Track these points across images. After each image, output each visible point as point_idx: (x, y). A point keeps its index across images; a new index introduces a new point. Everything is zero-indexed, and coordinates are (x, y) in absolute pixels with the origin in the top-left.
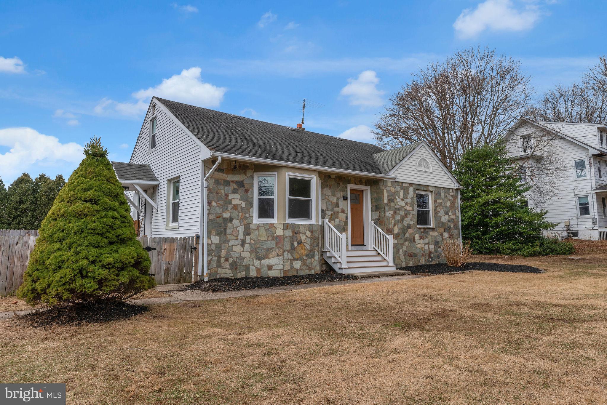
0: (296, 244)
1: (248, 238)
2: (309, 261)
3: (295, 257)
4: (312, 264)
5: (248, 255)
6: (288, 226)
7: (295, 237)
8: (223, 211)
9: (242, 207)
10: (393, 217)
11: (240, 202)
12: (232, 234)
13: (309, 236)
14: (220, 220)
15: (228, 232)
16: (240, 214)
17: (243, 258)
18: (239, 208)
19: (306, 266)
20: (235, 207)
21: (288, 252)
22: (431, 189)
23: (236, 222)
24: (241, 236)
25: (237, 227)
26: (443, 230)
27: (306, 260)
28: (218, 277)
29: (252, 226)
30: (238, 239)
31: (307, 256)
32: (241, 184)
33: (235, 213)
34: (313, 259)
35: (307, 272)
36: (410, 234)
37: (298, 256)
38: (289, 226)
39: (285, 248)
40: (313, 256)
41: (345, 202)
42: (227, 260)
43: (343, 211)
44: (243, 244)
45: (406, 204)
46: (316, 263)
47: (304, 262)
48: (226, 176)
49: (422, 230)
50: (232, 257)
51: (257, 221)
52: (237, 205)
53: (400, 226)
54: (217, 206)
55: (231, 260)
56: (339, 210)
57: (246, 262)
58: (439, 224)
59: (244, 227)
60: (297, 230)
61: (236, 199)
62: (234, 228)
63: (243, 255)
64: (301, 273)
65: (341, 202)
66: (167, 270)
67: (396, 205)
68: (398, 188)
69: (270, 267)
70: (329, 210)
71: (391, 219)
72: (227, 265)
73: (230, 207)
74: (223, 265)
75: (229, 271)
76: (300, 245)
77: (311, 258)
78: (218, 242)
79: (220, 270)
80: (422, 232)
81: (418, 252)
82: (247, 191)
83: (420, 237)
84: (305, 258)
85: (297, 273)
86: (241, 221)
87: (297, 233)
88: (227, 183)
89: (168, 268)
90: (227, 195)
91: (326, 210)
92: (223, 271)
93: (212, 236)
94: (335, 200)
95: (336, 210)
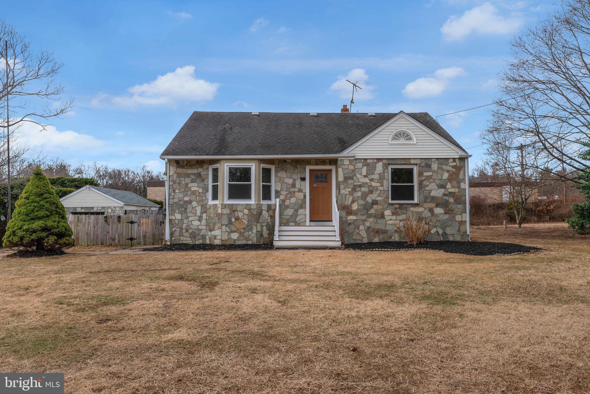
0: (233, 220)
1: (204, 215)
2: (246, 234)
3: (233, 230)
4: (249, 236)
5: (205, 227)
6: (225, 206)
7: (233, 214)
8: (184, 196)
9: (199, 192)
10: (351, 193)
11: (197, 189)
12: (191, 212)
13: (247, 213)
14: (181, 202)
15: (188, 211)
16: (198, 198)
17: (201, 230)
18: (197, 194)
19: (244, 237)
20: (194, 193)
21: (226, 226)
22: (412, 162)
23: (194, 204)
24: (198, 214)
25: (195, 207)
26: (433, 205)
27: (244, 233)
28: (181, 242)
29: (208, 206)
30: (196, 216)
31: (244, 229)
32: (199, 175)
33: (193, 197)
34: (250, 232)
35: (244, 242)
36: (376, 210)
37: (236, 229)
38: (227, 206)
39: (223, 223)
40: (251, 230)
41: (303, 182)
42: (187, 231)
43: (300, 191)
44: (200, 219)
45: (371, 180)
46: (253, 235)
47: (241, 234)
48: (186, 170)
49: (397, 206)
50: (192, 229)
51: (211, 202)
52: (195, 191)
53: (361, 202)
54: (180, 193)
55: (190, 231)
56: (296, 190)
57: (203, 232)
58: (427, 198)
59: (201, 207)
60: (234, 209)
61: (194, 187)
62: (193, 208)
63: (200, 227)
64: (238, 243)
65: (298, 183)
66: (145, 236)
67: (354, 182)
68: (359, 165)
69: (215, 237)
70: (284, 190)
71: (348, 196)
72: (187, 234)
73: (189, 193)
74: (184, 234)
75: (190, 239)
76: (237, 221)
77: (249, 231)
78: (180, 218)
79: (182, 238)
80: (396, 208)
81: (388, 228)
82: (203, 180)
83: (392, 213)
84: (242, 230)
85: (235, 242)
86: (199, 202)
87: (234, 211)
88: (188, 176)
89: (145, 235)
90: (187, 184)
91: (280, 191)
92: (185, 238)
93: (175, 214)
94: (290, 181)
95: (292, 190)
